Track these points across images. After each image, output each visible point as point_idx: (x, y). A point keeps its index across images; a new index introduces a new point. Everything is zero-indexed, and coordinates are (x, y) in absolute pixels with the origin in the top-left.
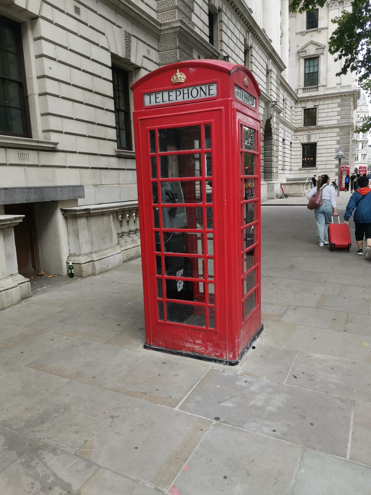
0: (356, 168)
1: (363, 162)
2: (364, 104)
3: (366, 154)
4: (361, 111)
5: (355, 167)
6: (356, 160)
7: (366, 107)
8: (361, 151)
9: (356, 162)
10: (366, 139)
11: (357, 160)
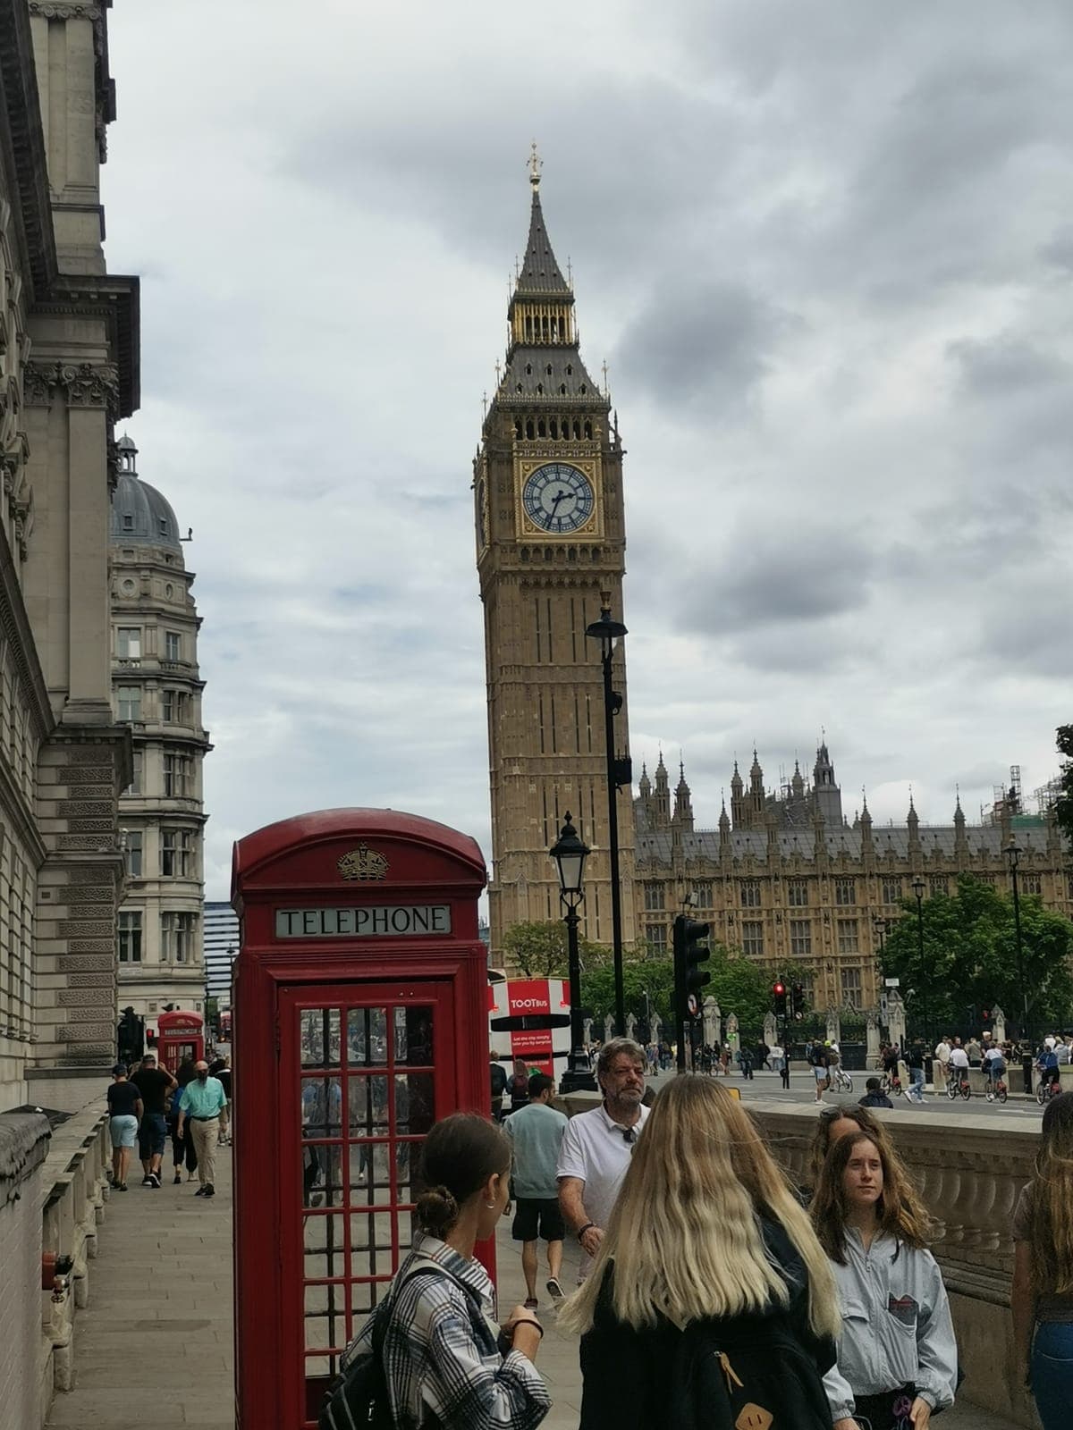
0: (129, 1011)
1: (177, 972)
2: (164, 563)
3: (197, 915)
4: (145, 604)
5: (122, 1006)
6: (124, 958)
7: (178, 585)
8: (155, 888)
9: (128, 970)
10: (189, 806)
11: (137, 956)
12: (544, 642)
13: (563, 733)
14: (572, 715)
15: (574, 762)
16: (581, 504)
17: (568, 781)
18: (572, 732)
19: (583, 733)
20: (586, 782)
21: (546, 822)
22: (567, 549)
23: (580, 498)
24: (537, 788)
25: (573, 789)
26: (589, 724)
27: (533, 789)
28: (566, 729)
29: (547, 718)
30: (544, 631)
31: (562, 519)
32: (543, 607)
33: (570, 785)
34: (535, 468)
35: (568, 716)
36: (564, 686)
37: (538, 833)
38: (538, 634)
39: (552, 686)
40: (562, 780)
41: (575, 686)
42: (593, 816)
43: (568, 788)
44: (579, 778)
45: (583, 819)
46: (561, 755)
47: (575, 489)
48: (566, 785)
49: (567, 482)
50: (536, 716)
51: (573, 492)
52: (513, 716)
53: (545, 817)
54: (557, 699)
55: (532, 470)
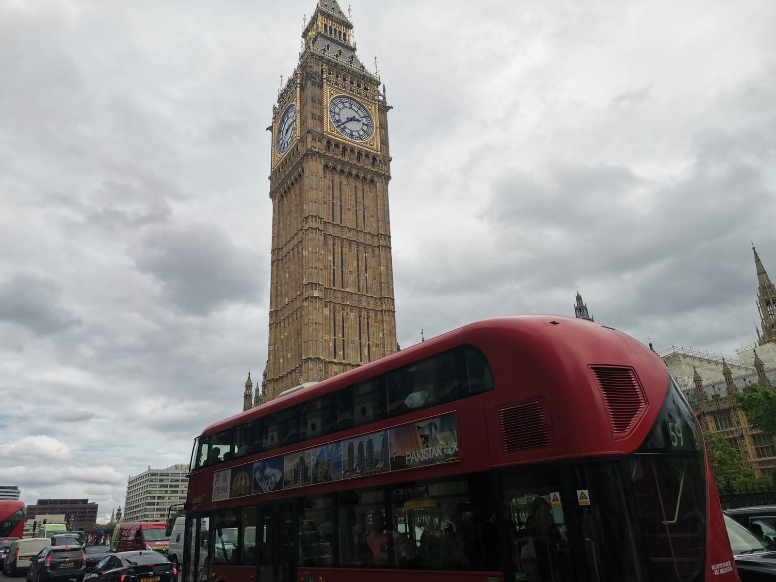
12: (337, 208)
13: (349, 275)
14: (355, 263)
15: (355, 297)
16: (365, 128)
17: (351, 311)
18: (355, 275)
19: (363, 278)
20: (364, 314)
21: (335, 339)
22: (356, 151)
23: (364, 124)
24: (330, 312)
25: (355, 317)
26: (366, 273)
27: (326, 312)
28: (351, 273)
29: (338, 260)
30: (337, 202)
31: (353, 132)
32: (337, 186)
33: (353, 314)
34: (337, 95)
35: (353, 263)
36: (350, 242)
37: (329, 347)
38: (333, 203)
39: (342, 240)
40: (348, 309)
41: (358, 244)
42: (369, 341)
43: (352, 316)
44: (360, 309)
45: (362, 341)
46: (347, 290)
47: (362, 118)
48: (350, 313)
49: (357, 112)
50: (331, 258)
51: (360, 119)
52: (315, 253)
53: (335, 336)
54: (346, 250)
55: (335, 96)
